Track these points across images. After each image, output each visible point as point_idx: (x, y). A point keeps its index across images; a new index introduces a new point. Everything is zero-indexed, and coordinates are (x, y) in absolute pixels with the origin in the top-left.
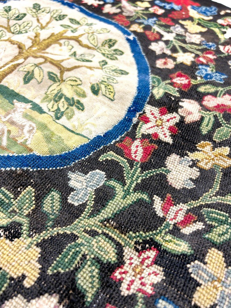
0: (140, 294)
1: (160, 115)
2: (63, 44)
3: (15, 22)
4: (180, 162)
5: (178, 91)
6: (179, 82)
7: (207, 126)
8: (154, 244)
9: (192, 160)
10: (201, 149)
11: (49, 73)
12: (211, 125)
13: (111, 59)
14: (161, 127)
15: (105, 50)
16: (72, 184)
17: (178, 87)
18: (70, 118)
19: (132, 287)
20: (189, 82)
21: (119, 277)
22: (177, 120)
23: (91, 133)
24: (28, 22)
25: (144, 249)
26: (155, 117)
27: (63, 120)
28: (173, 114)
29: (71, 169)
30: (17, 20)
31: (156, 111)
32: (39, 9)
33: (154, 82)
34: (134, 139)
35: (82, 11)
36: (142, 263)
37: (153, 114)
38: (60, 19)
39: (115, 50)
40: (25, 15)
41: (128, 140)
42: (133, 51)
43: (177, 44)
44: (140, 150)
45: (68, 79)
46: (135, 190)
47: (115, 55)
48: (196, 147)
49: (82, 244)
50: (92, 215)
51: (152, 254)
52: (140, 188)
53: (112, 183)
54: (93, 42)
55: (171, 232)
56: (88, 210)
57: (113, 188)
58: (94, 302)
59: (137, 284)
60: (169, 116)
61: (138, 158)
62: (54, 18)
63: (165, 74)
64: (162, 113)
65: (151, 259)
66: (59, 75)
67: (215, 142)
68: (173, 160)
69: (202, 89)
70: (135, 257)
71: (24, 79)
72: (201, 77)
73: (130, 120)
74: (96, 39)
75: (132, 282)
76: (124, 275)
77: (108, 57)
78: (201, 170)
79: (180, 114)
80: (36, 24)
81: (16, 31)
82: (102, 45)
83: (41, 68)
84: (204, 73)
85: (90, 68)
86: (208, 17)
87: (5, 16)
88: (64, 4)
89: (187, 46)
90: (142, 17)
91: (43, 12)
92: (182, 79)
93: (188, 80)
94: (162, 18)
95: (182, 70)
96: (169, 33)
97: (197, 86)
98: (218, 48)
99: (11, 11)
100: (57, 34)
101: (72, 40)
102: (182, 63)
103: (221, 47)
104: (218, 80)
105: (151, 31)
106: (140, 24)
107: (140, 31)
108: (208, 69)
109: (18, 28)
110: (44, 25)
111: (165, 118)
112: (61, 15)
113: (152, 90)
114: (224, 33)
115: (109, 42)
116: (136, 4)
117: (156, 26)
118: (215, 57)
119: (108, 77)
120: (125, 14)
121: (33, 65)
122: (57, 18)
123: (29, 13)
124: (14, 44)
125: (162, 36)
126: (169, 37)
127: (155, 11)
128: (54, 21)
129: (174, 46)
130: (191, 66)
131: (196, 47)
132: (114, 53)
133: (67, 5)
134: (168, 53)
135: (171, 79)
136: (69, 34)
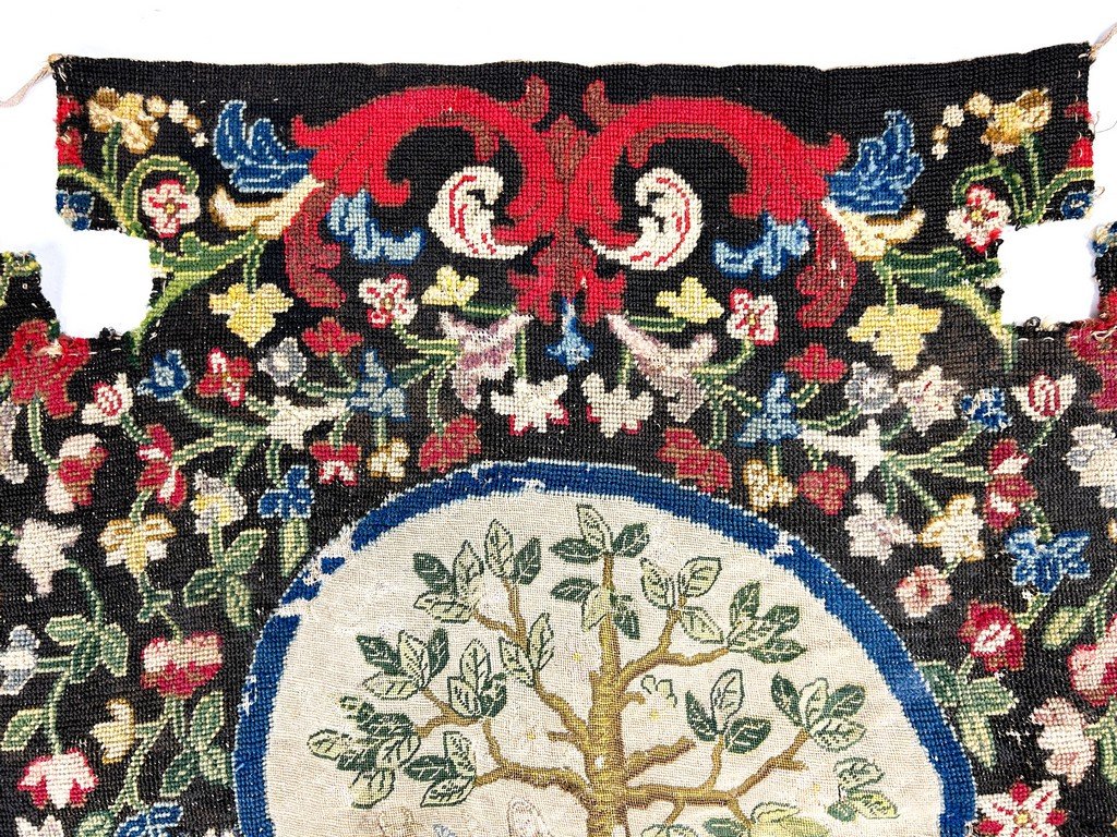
1: (1016, 803)
2: (645, 693)
3: (441, 678)
5: (1003, 681)
6: (991, 648)
7: (1115, 764)
11: (708, 825)
13: (787, 658)
14: (1029, 825)
15: (752, 635)
17: (1000, 669)
20: (1014, 630)
22: (1056, 796)
24: (471, 650)
26: (1009, 813)
28: (1044, 788)
30: (439, 670)
31: (1004, 799)
32: (453, 579)
33: (939, 690)
37: (1001, 810)
38: (535, 571)
39: (770, 616)
40: (441, 636)
42: (817, 591)
43: (904, 468)
45: (758, 812)
47: (783, 637)
48: (1115, 829)
54: (706, 636)
60: (1036, 796)
62: (514, 577)
64: (1020, 798)
69: (1053, 639)
72: (1029, 587)
74: (707, 621)
77: (774, 659)
79: (1054, 773)
80: (490, 638)
81: (472, 707)
82: (732, 624)
83: (680, 826)
84: (1031, 560)
85: (787, 761)
86: (906, 212)
87: (410, 688)
88: (479, 489)
89: (933, 460)
90: (741, 402)
91: (468, 580)
92: (995, 627)
93: (1009, 627)
94: (793, 362)
95: (977, 591)
96: (855, 434)
97: (1038, 630)
98: (1013, 406)
99: (403, 658)
100: (602, 668)
101: (654, 665)
102: (964, 565)
103: (1021, 394)
104: (1073, 570)
105: (810, 467)
106: (760, 450)
107: (785, 494)
108: (1032, 536)
109: (465, 688)
110: (512, 623)
111: (1030, 803)
112: (522, 553)
113: (961, 737)
114: (995, 296)
115: (742, 602)
116: (665, 312)
117: (805, 423)
118: (1026, 461)
119: (848, 766)
120: (681, 413)
121: (656, 829)
122: (523, 573)
123: (444, 616)
124: (545, 786)
125: (847, 465)
126: (867, 451)
127: (752, 331)
128: (523, 588)
129: (901, 484)
130: (989, 555)
131: (956, 443)
132: (776, 627)
133: (495, 486)
134: (904, 534)
135: (970, 646)
136: (630, 650)
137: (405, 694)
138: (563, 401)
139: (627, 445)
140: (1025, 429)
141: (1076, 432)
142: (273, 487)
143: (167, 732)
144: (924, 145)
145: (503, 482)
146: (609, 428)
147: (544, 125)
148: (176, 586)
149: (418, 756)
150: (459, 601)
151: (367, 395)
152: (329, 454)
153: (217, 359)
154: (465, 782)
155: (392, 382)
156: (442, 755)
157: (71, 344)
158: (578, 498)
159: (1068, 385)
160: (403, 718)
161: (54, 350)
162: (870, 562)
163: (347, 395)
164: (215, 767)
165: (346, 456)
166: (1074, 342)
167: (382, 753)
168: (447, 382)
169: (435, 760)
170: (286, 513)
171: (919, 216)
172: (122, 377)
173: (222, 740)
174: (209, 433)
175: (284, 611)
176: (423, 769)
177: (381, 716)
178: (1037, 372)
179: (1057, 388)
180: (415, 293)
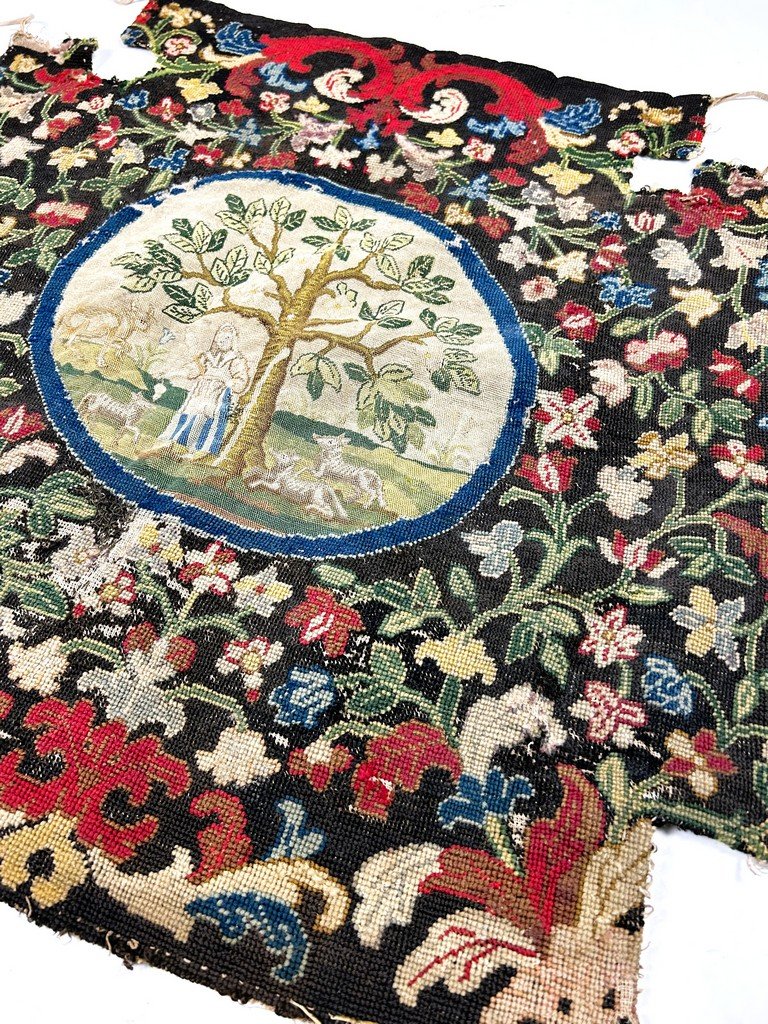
0: (621, 661)
1: (565, 403)
2: (336, 292)
3: (212, 255)
4: (620, 478)
5: (578, 345)
6: (575, 326)
7: (644, 404)
8: (617, 601)
9: (637, 470)
10: (644, 447)
11: (347, 366)
12: (649, 400)
13: (439, 303)
14: (572, 424)
15: (419, 285)
16: (474, 549)
17: (577, 338)
18: (419, 445)
19: (609, 656)
20: (592, 320)
21: (588, 649)
22: (595, 406)
23: (467, 462)
24: (238, 250)
25: (608, 610)
26: (558, 409)
27: (411, 451)
28: (587, 397)
29: (462, 528)
30: (213, 250)
31: (556, 397)
32: (245, 211)
33: (532, 338)
34: (537, 456)
35: (328, 190)
36: (611, 626)
37: (553, 405)
38: (297, 225)
39: (436, 280)
40: (224, 233)
41: (528, 459)
42: (470, 275)
43: (546, 233)
44: (553, 471)
45: (384, 370)
46: (569, 537)
47: (439, 292)
48: (636, 445)
49: (529, 623)
50: (524, 584)
51: (620, 613)
52: (575, 531)
53: (534, 534)
54: (389, 273)
55: (635, 581)
56: (516, 580)
57: (539, 542)
58: (569, 683)
59: (613, 652)
60: (580, 402)
61: (555, 487)
62: (283, 224)
63: (545, 315)
64: (569, 400)
65: (620, 620)
66: (364, 365)
67: (663, 428)
68: (607, 475)
69: (618, 331)
70: (600, 623)
71: (310, 389)
72: (609, 303)
73: (519, 424)
74: (393, 264)
75: (607, 651)
76: (594, 646)
77: (429, 301)
78: (654, 482)
79: (597, 393)
80: (253, 249)
81: (223, 277)
82: (408, 274)
83: (328, 359)
84: (614, 292)
85: (415, 339)
86: (586, 136)
87: (190, 248)
88: (284, 180)
89: (566, 234)
90: (458, 180)
91: (254, 215)
92: (579, 316)
93: (590, 318)
94: (496, 172)
95: (573, 297)
96: (522, 210)
97: (609, 325)
98: (624, 222)
99: (195, 232)
100: (315, 271)
101: (349, 277)
102: (569, 281)
103: (630, 219)
104: (641, 302)
105: (488, 213)
106: (461, 200)
107: (468, 220)
108: (619, 280)
109: (224, 268)
110: (270, 247)
111: (575, 406)
112: (293, 214)
113: (536, 357)
114: (628, 177)
115: (419, 263)
116: (430, 140)
117: (492, 196)
118: (625, 248)
119: (455, 352)
120: (419, 178)
121: (311, 356)
122: (289, 224)
123: (230, 225)
124: (249, 317)
125: (512, 222)
126: (525, 219)
127: (476, 154)
128: (286, 232)
129: (542, 240)
130: (587, 282)
131: (583, 230)
132: (437, 286)
133: (292, 182)
134: (536, 260)
135: (560, 322)
136: (338, 266)
137: (186, 249)
138: (352, 161)
139: (382, 186)
140: (627, 233)
141: (660, 241)
142: (164, 156)
143: (30, 237)
144: (605, 113)
145: (299, 182)
146: (374, 177)
147: (396, 62)
148: (80, 180)
149: (175, 284)
150: (243, 222)
151: (240, 133)
152: (205, 151)
153: (167, 102)
154: (198, 312)
155: (257, 131)
156: (191, 293)
157: (93, 78)
158: (341, 202)
159: (660, 220)
160: (178, 261)
161: (82, 78)
162: (509, 266)
163: (230, 131)
164: (46, 260)
165: (213, 155)
166: (668, 199)
167: (155, 270)
168: (289, 139)
169: (185, 292)
170: (164, 169)
171: (593, 138)
172: (111, 96)
173: (59, 251)
174: (143, 126)
175: (136, 206)
176: (176, 292)
177: (166, 251)
178: (643, 210)
179: (653, 221)
180: (291, 102)
